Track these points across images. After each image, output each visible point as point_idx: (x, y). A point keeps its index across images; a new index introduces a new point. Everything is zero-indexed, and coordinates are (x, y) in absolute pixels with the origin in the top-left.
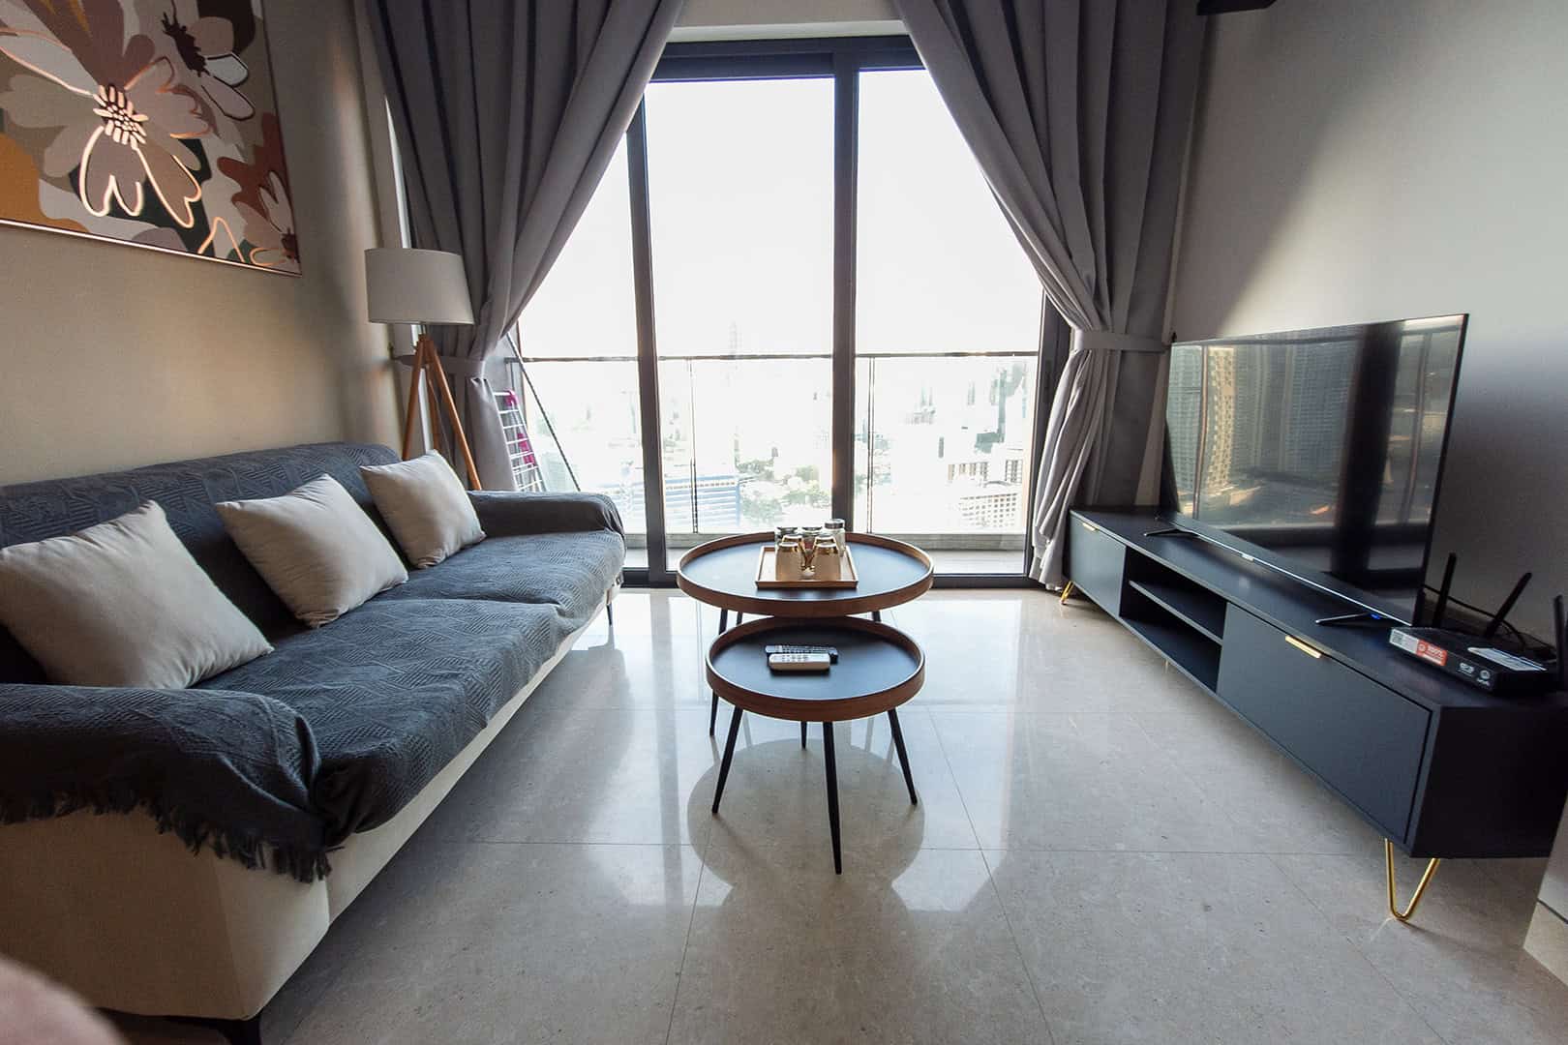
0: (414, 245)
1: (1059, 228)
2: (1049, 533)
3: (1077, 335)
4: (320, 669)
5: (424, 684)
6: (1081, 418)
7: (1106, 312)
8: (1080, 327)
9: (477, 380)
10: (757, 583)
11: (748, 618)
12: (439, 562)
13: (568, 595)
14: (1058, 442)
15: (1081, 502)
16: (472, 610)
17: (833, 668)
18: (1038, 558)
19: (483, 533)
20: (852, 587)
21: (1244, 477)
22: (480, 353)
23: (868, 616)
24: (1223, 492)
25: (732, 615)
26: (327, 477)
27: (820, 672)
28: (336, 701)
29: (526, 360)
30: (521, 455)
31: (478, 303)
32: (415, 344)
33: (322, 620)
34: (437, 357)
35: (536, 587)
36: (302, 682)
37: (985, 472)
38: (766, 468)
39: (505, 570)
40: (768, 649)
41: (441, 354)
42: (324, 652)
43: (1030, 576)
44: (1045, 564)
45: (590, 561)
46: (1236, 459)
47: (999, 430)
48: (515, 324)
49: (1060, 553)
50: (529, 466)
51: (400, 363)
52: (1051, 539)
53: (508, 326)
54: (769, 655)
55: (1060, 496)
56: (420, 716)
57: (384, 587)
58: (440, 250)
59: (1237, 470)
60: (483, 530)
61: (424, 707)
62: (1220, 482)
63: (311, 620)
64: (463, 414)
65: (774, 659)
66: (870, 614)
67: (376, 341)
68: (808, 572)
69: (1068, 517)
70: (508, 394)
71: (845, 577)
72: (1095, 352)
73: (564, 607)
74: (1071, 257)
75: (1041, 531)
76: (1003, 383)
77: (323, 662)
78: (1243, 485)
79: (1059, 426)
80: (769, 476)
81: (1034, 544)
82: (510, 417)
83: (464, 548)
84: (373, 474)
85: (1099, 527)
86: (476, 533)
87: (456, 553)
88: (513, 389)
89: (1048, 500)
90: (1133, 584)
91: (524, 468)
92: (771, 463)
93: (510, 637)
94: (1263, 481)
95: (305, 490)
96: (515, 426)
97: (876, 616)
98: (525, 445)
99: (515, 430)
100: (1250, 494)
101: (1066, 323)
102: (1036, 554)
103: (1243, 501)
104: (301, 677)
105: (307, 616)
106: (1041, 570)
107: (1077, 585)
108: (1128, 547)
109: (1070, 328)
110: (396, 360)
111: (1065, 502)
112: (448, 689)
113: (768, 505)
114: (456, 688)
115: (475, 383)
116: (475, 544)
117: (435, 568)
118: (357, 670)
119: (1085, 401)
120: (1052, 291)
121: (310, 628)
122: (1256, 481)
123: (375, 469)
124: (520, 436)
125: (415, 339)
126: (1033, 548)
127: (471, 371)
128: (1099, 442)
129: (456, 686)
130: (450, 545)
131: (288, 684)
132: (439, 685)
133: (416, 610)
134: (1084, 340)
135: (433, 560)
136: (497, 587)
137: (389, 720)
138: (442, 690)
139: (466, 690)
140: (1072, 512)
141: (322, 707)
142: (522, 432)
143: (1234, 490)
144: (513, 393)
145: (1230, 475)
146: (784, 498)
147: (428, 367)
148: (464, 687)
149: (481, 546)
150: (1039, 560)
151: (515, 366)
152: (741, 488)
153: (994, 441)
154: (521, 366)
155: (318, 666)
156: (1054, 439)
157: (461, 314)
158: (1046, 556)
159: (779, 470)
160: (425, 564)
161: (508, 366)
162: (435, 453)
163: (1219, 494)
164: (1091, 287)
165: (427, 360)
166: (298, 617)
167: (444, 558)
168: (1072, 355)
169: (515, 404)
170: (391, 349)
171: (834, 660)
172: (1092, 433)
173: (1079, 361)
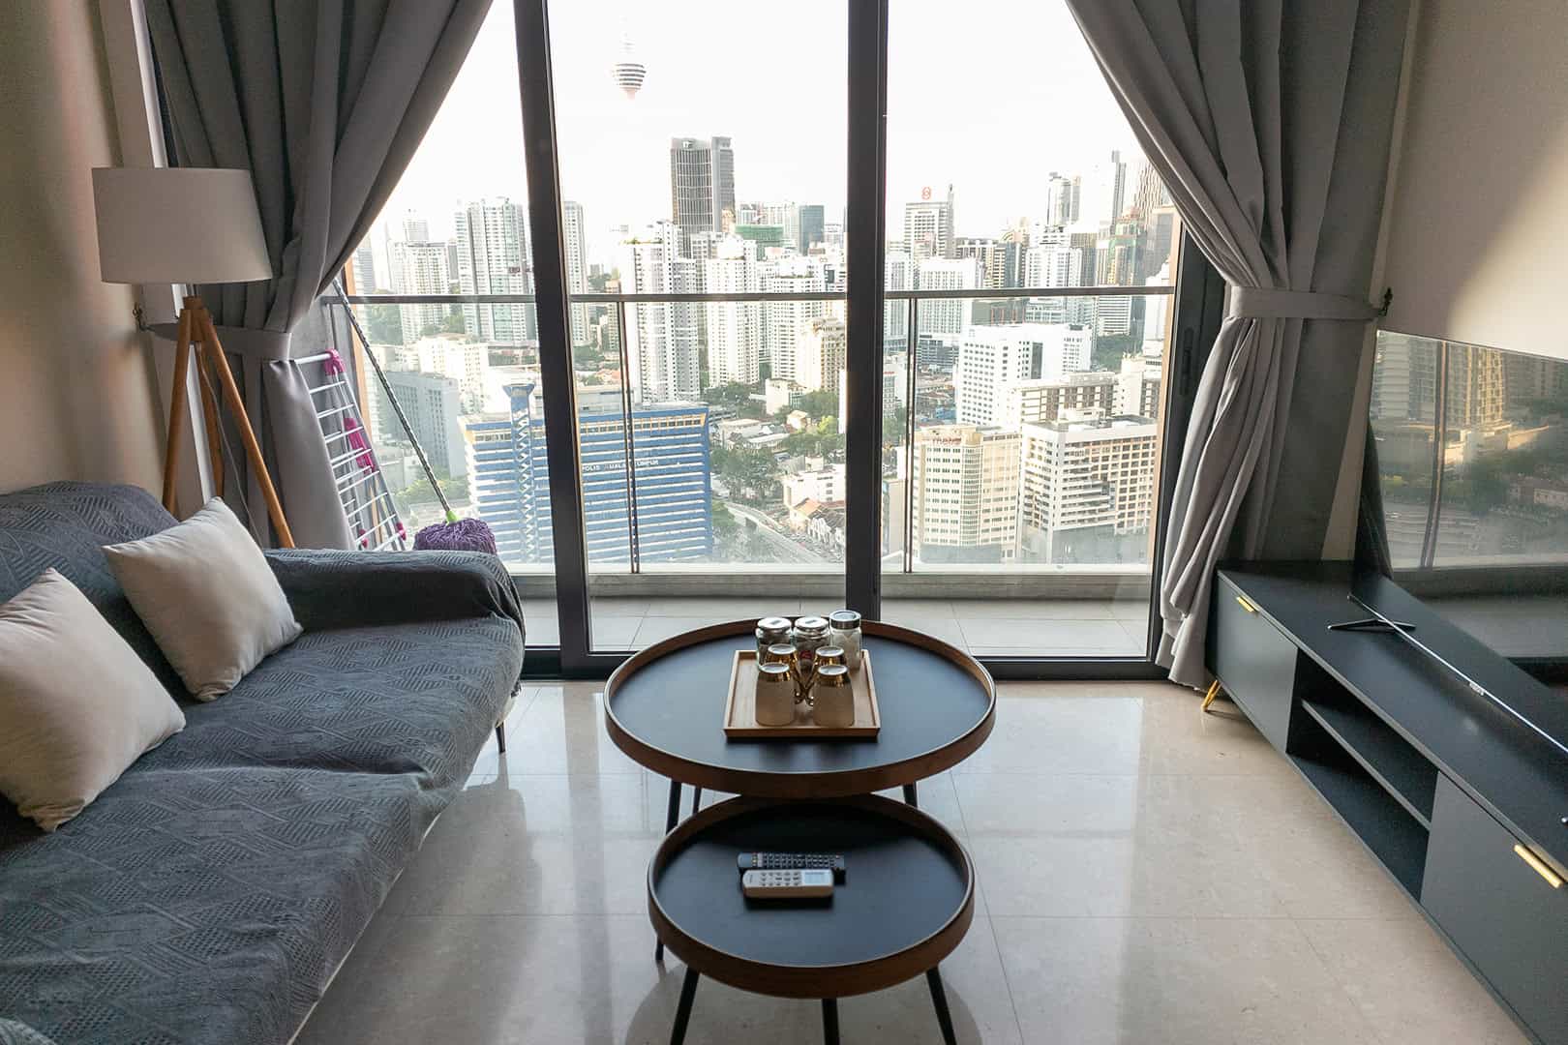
0: (172, 162)
1: (1209, 134)
2: (1187, 602)
3: (1235, 293)
4: (66, 921)
5: (226, 952)
6: (1239, 419)
7: (1281, 261)
8: (1238, 282)
9: (281, 364)
10: (726, 731)
11: (711, 798)
12: (231, 687)
13: (434, 751)
14: (1203, 456)
15: (1234, 560)
16: (290, 793)
17: (840, 893)
18: (1167, 635)
19: (298, 626)
20: (870, 738)
21: (1525, 411)
22: (284, 322)
23: (896, 794)
24: (1498, 432)
25: (687, 791)
26: (54, 575)
27: (817, 902)
28: (99, 988)
29: (355, 300)
30: (351, 455)
31: (277, 242)
32: (178, 315)
33: (59, 818)
34: (213, 331)
35: (386, 742)
36: (44, 947)
37: (1108, 402)
38: (752, 396)
39: (334, 706)
40: (744, 859)
41: (219, 321)
42: (71, 883)
43: (1156, 662)
44: (1178, 649)
45: (468, 681)
46: (1511, 390)
47: (1133, 330)
48: (339, 274)
49: (1202, 636)
50: (366, 473)
51: (152, 333)
52: (1188, 613)
53: (328, 278)
54: (742, 871)
55: (1202, 548)
56: (225, 1016)
57: (150, 745)
58: (216, 166)
59: (1514, 401)
60: (297, 620)
61: (228, 999)
62: (1493, 417)
63: (42, 820)
64: (258, 420)
65: (753, 880)
66: (900, 788)
67: (116, 308)
68: (805, 707)
69: (1214, 581)
70: (327, 356)
71: (862, 720)
72: (1261, 320)
73: (431, 774)
74: (1225, 174)
75: (1173, 600)
76: (1140, 252)
77: (69, 905)
78: (1524, 423)
79: (1204, 433)
80: (757, 411)
81: (1162, 614)
82: (331, 393)
83: (269, 658)
84: (123, 557)
85: (1258, 608)
86: (286, 630)
87: (258, 667)
88: (336, 348)
89: (1184, 550)
90: (1307, 706)
91: (358, 477)
92: (760, 388)
93: (351, 850)
94: (1556, 417)
95: (22, 604)
96: (341, 409)
97: (910, 793)
98: (358, 440)
99: (341, 417)
100: (1535, 435)
101: (1219, 275)
102: (1166, 629)
103: (1523, 445)
104: (41, 938)
105: (37, 814)
106: (1173, 657)
107: (1226, 688)
108: (1300, 650)
109: (1224, 282)
110: (147, 329)
111: (1210, 556)
112: (263, 961)
113: (756, 457)
114: (273, 956)
115: (275, 368)
116: (286, 648)
117: (226, 697)
118: (123, 923)
119: (1245, 395)
120: (1195, 225)
121: (41, 832)
122: (1544, 419)
123: (126, 548)
124: (349, 424)
125: (179, 305)
126: (1162, 620)
127: (270, 350)
128: (1266, 459)
129: (273, 954)
130: (248, 656)
131: (19, 954)
132: (246, 953)
133: (201, 794)
134: (1245, 302)
135: (222, 686)
136: (327, 740)
137: (180, 1026)
138: (253, 963)
139: (289, 958)
140: (1220, 574)
141: (76, 999)
142: (352, 416)
143: (1513, 429)
144: (335, 353)
145: (1506, 408)
146: (781, 445)
147: (200, 348)
148: (287, 954)
149: (297, 651)
150: (1171, 640)
151: (338, 309)
152: (712, 430)
153: (1123, 350)
154: (348, 311)
155: (63, 913)
156: (1196, 457)
157: (252, 267)
158: (1181, 634)
159: (775, 398)
160: (209, 694)
161: (327, 310)
162: (219, 504)
163: (1493, 434)
164: (1255, 219)
165: (200, 336)
166: (24, 814)
167: (240, 678)
168: (1226, 324)
169: (340, 371)
170: (138, 313)
171: (839, 878)
172: (1252, 454)
173: (1236, 335)
